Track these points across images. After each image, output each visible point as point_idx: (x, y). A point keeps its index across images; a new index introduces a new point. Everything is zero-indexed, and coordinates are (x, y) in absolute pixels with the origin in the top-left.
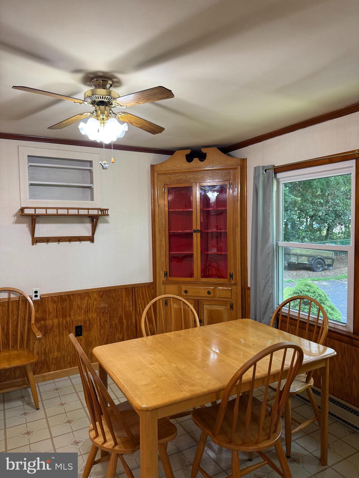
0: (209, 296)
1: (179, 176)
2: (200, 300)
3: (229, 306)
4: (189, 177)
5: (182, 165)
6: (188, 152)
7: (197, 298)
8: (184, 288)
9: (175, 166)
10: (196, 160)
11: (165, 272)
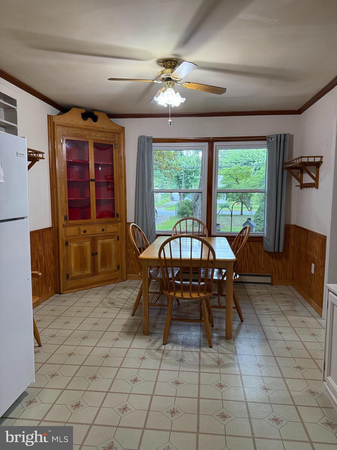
0: (103, 232)
1: (76, 130)
2: (96, 237)
3: (116, 238)
4: (85, 133)
5: (79, 122)
6: (83, 111)
7: (93, 236)
8: (82, 228)
9: (73, 121)
10: (90, 120)
11: (65, 216)
